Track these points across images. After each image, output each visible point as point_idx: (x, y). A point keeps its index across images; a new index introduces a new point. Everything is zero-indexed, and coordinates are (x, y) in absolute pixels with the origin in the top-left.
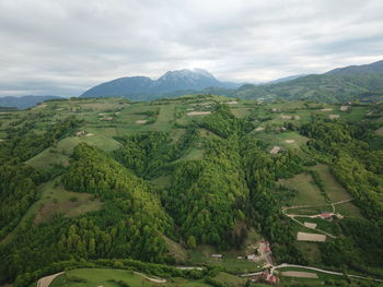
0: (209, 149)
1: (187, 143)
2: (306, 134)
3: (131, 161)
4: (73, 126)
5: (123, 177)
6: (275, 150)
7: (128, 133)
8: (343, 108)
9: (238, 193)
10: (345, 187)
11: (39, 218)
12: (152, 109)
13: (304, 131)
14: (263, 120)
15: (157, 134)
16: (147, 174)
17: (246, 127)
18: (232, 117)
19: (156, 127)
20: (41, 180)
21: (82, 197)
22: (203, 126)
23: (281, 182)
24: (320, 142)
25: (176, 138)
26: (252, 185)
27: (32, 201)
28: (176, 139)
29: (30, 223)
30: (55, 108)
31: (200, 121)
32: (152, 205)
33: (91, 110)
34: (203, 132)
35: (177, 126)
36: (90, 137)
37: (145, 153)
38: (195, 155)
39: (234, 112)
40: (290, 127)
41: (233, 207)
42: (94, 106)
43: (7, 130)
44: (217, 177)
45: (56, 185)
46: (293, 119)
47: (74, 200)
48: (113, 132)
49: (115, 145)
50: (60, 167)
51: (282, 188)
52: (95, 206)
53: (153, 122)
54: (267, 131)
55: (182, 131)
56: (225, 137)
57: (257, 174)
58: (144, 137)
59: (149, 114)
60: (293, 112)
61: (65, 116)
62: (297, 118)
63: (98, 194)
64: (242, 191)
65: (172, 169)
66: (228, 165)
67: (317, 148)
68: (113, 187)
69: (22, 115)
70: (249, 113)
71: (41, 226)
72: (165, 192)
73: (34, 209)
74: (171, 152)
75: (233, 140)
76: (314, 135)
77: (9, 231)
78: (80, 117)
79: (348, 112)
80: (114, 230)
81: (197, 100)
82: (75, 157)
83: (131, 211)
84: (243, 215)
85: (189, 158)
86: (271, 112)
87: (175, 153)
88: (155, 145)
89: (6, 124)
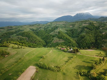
0: (87, 33)
1: (82, 31)
3: (69, 35)
4: (56, 28)
5: (68, 37)
6: (104, 33)
7: (68, 29)
11: (54, 42)
12: (74, 24)
14: (103, 27)
15: (75, 29)
16: (73, 37)
17: (98, 28)
18: (94, 26)
22: (86, 28)
23: (104, 40)
25: (79, 30)
26: (96, 40)
27: (53, 40)
30: (52, 24)
31: (85, 27)
32: (74, 42)
33: (59, 24)
35: (80, 28)
36: (60, 30)
37: (72, 33)
38: (83, 34)
39: (94, 25)
41: (91, 43)
42: (60, 23)
43: (44, 28)
44: (88, 38)
47: (59, 40)
48: (65, 29)
49: (66, 31)
50: (57, 34)
52: (63, 41)
53: (74, 27)
54: (102, 29)
56: (91, 30)
57: (98, 38)
58: (72, 30)
59: (73, 25)
61: (54, 26)
63: (63, 39)
64: (94, 41)
65: (78, 36)
66: (91, 36)
68: (66, 38)
69: (46, 25)
70: (99, 25)
72: (77, 41)
74: (78, 33)
77: (50, 44)
78: (57, 25)
80: (67, 45)
81: (85, 22)
82: (59, 33)
83: (70, 43)
84: (93, 45)
85: (82, 34)
86: (105, 25)
87: (79, 33)
88: (74, 31)
89: (43, 27)
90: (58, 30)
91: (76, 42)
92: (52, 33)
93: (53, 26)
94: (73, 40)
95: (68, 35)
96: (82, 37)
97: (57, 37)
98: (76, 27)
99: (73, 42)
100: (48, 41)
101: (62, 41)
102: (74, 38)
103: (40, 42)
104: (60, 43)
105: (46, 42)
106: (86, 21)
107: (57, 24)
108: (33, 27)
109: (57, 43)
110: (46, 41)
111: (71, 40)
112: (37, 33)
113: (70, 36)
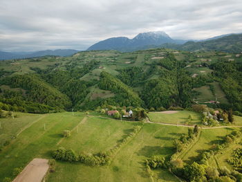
0: (161, 75)
1: (150, 73)
2: (212, 69)
3: (124, 80)
4: (96, 64)
5: (122, 85)
6: (194, 76)
7: (122, 68)
8: (237, 55)
9: (174, 92)
10: (224, 91)
11: (91, 98)
12: (134, 56)
13: (211, 67)
14: (192, 62)
15: (136, 68)
16: (133, 85)
17: (182, 65)
18: (175, 60)
19: (136, 65)
20: (89, 85)
21: (107, 92)
22: (160, 64)
23: (194, 89)
24: (219, 72)
26: (181, 91)
27: (88, 92)
28: (145, 70)
29: (89, 99)
30: (84, 55)
31: (158, 62)
32: (136, 96)
33: (102, 57)
34: (159, 67)
35: (146, 64)
36: (104, 69)
37: (130, 76)
38: (155, 77)
39: (176, 57)
40: (204, 65)
41: (170, 97)
42: (103, 55)
43: (65, 66)
44: (165, 86)
45: (96, 87)
46: (208, 61)
47: (104, 93)
48: (115, 67)
49: (117, 73)
50: (96, 80)
51: (195, 92)
52: (113, 95)
53: (134, 62)
54: (192, 67)
55: (149, 67)
56: (170, 70)
57: (183, 86)
58: (130, 70)
59: (132, 58)
60: (208, 57)
61: (90, 60)
62: (210, 60)
63: (112, 91)
64: (176, 92)
65: (143, 84)
66: (170, 81)
67: (217, 75)
68: (119, 89)
69: (70, 59)
70: (184, 58)
71: (93, 101)
72: (141, 93)
73: (89, 95)
74: (143, 76)
75: (174, 71)
76: (217, 69)
77: (82, 102)
78: (98, 60)
79: (239, 57)
80: (121, 103)
81: (157, 51)
82: (102, 76)
83: (127, 98)
84: (174, 101)
85: (152, 78)
86: (197, 57)
87: (145, 76)
88: (135, 73)
89: (64, 63)
90: (99, 70)
91: (140, 96)
92: (85, 78)
93: (88, 60)
94: (133, 91)
95: (122, 80)
96: (153, 85)
97: (97, 85)
98: (139, 62)
99: (134, 96)
100: (76, 95)
101: (109, 95)
102: (135, 87)
103: (56, 98)
104: (104, 100)
105: (72, 100)
106: (158, 49)
107: (96, 57)
108: (37, 63)
109: (98, 99)
110: (71, 97)
111: (129, 91)
112: (50, 78)
113: (126, 83)
